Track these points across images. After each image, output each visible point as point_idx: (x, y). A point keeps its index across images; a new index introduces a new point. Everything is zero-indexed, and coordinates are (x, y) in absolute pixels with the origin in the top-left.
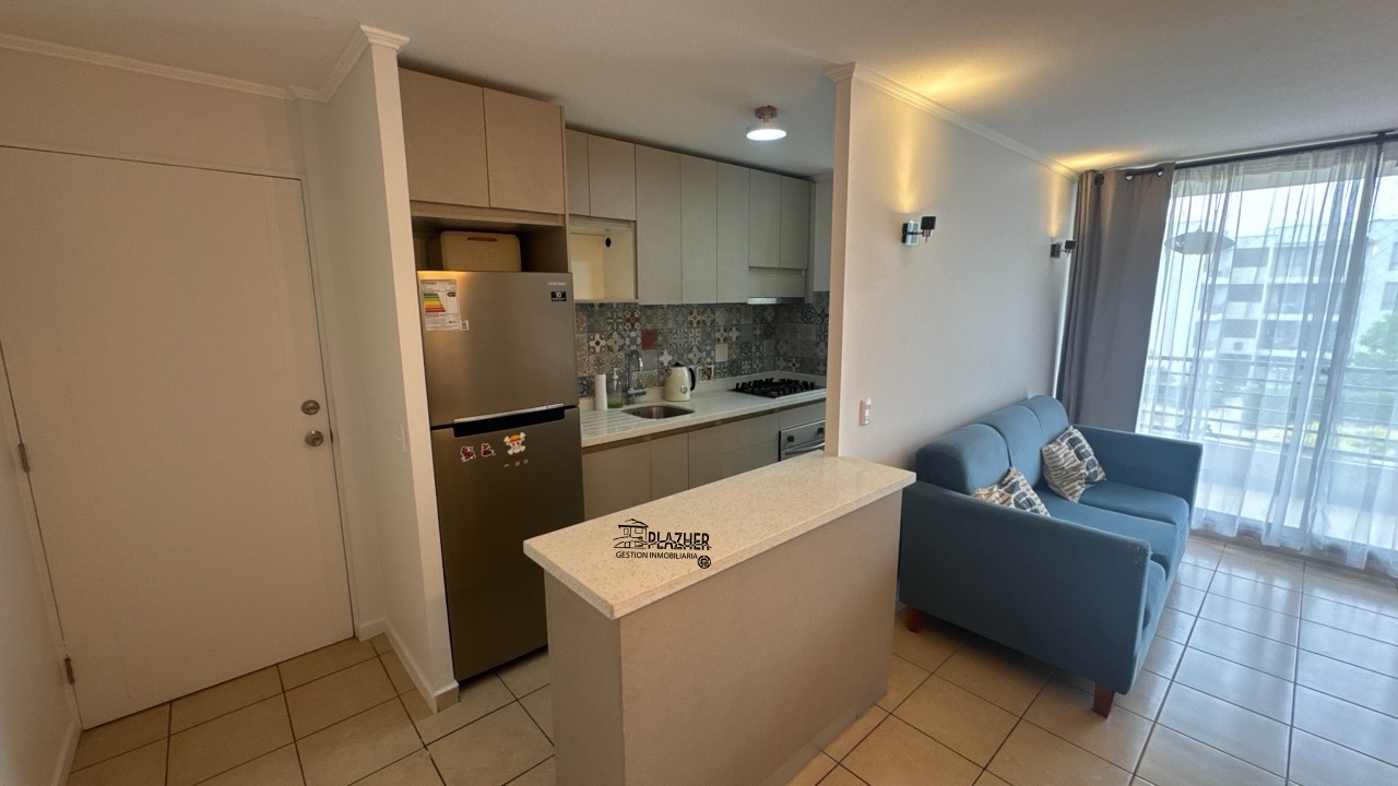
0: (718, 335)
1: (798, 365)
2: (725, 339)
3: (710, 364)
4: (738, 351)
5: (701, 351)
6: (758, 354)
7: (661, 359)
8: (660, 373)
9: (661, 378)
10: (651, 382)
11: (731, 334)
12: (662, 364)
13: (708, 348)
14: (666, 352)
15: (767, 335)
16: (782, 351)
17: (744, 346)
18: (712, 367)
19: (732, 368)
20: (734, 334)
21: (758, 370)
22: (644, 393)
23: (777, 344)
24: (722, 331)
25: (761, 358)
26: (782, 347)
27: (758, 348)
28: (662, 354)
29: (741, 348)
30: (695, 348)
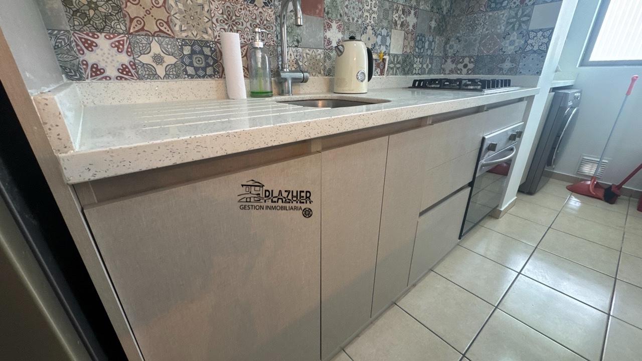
0: (395, 16)
1: (471, 66)
2: (402, 25)
3: (385, 54)
4: (412, 44)
5: (376, 35)
6: (429, 52)
7: (329, 34)
8: (327, 57)
9: (328, 64)
10: (315, 67)
11: (408, 19)
12: (329, 42)
13: (384, 32)
14: (334, 25)
15: (440, 30)
16: (450, 52)
17: (417, 38)
18: (387, 57)
19: (404, 65)
20: (411, 20)
21: (427, 70)
22: (304, 80)
23: (446, 43)
24: (400, 12)
25: (431, 58)
26: (452, 47)
27: (430, 44)
28: (330, 27)
29: (415, 40)
30: (369, 28)
